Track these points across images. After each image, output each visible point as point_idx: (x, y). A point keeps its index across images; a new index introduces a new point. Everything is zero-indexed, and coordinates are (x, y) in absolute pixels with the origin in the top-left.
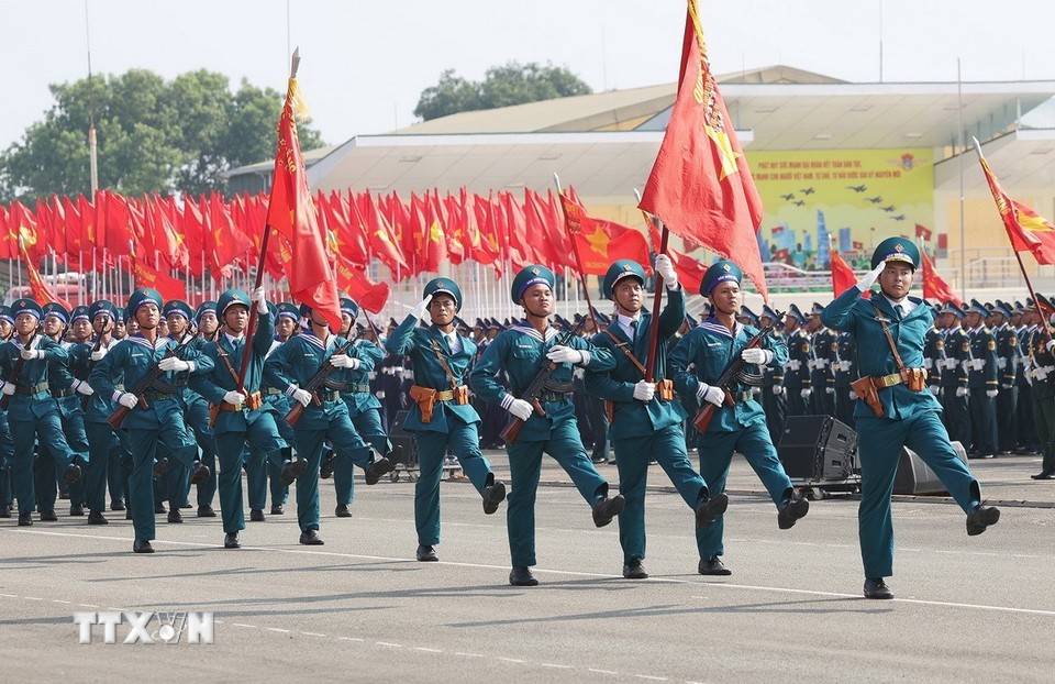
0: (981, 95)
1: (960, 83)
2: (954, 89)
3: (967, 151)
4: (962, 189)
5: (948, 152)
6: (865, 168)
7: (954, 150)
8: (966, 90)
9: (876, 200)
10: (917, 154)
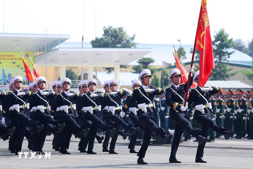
0: (50, 38)
1: (46, 35)
2: (45, 36)
3: (44, 53)
4: (46, 64)
5: (38, 53)
6: (16, 57)
7: (40, 53)
8: (48, 37)
9: (18, 66)
10: (29, 54)
